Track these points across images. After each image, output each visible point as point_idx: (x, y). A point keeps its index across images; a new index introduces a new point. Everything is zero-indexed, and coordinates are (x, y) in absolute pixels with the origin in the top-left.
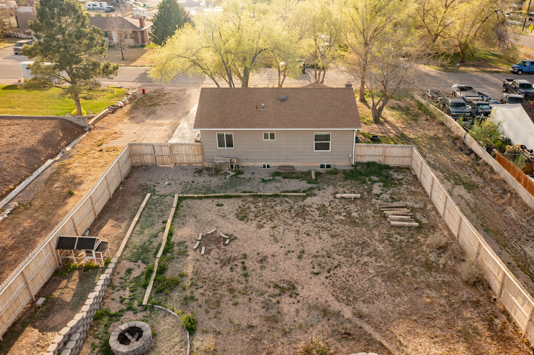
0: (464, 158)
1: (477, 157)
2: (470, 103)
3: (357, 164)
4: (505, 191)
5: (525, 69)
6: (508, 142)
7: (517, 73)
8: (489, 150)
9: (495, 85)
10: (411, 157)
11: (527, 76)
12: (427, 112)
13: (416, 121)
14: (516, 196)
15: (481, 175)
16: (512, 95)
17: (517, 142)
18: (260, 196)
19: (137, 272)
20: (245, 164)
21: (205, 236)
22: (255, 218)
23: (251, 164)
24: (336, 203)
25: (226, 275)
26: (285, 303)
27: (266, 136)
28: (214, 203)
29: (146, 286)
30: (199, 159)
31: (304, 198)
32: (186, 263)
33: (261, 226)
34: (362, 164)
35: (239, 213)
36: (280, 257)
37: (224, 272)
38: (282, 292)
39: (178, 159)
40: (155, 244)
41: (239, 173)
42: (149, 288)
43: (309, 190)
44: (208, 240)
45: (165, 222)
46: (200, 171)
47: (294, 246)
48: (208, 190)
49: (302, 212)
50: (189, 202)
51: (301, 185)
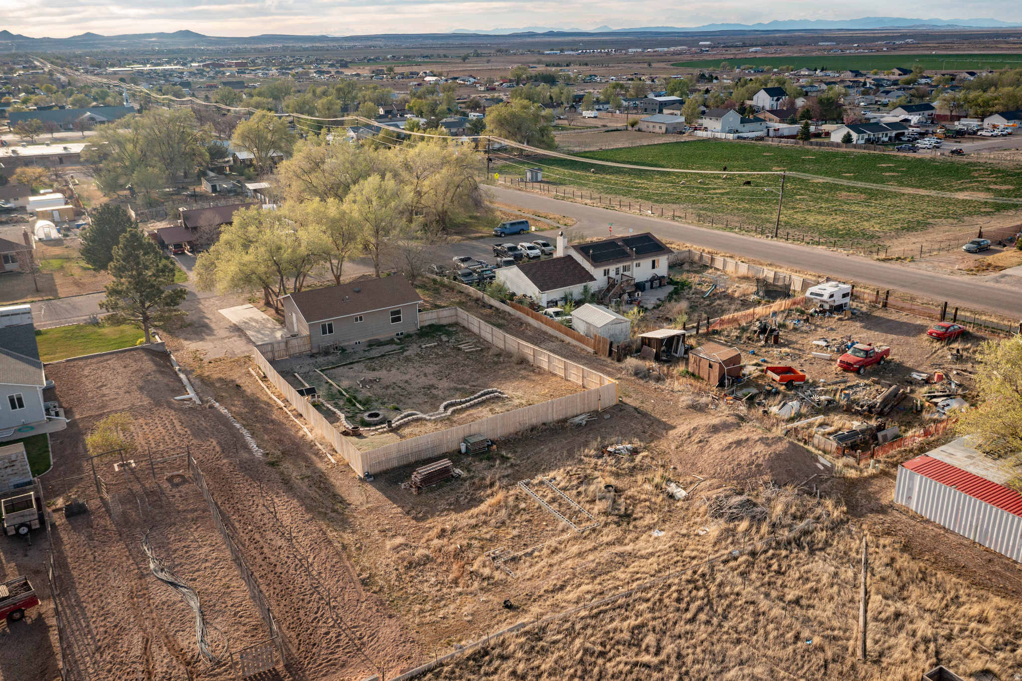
0: (488, 311)
1: (497, 309)
2: (475, 271)
3: (422, 328)
4: (522, 324)
5: (506, 231)
6: (514, 294)
7: (500, 236)
8: (503, 301)
9: (485, 251)
10: (457, 315)
11: (510, 237)
12: (443, 285)
13: (439, 293)
14: (528, 325)
15: (504, 318)
16: (505, 259)
17: (519, 293)
18: (373, 358)
19: (341, 403)
20: (342, 345)
21: (361, 382)
22: (381, 368)
23: (346, 344)
24: (424, 350)
25: (393, 392)
26: (435, 392)
27: (356, 319)
28: (346, 368)
29: (354, 405)
30: (308, 347)
31: (402, 353)
32: (364, 394)
33: (390, 371)
34: (425, 327)
35: (369, 369)
36: (415, 378)
37: (390, 391)
38: (429, 389)
39: (292, 351)
40: (335, 391)
41: (343, 350)
42: (358, 405)
43: (402, 348)
44: (364, 383)
45: (327, 382)
46: (312, 356)
47: (418, 373)
48: (333, 363)
49: (408, 360)
50: (327, 372)
51: (394, 347)
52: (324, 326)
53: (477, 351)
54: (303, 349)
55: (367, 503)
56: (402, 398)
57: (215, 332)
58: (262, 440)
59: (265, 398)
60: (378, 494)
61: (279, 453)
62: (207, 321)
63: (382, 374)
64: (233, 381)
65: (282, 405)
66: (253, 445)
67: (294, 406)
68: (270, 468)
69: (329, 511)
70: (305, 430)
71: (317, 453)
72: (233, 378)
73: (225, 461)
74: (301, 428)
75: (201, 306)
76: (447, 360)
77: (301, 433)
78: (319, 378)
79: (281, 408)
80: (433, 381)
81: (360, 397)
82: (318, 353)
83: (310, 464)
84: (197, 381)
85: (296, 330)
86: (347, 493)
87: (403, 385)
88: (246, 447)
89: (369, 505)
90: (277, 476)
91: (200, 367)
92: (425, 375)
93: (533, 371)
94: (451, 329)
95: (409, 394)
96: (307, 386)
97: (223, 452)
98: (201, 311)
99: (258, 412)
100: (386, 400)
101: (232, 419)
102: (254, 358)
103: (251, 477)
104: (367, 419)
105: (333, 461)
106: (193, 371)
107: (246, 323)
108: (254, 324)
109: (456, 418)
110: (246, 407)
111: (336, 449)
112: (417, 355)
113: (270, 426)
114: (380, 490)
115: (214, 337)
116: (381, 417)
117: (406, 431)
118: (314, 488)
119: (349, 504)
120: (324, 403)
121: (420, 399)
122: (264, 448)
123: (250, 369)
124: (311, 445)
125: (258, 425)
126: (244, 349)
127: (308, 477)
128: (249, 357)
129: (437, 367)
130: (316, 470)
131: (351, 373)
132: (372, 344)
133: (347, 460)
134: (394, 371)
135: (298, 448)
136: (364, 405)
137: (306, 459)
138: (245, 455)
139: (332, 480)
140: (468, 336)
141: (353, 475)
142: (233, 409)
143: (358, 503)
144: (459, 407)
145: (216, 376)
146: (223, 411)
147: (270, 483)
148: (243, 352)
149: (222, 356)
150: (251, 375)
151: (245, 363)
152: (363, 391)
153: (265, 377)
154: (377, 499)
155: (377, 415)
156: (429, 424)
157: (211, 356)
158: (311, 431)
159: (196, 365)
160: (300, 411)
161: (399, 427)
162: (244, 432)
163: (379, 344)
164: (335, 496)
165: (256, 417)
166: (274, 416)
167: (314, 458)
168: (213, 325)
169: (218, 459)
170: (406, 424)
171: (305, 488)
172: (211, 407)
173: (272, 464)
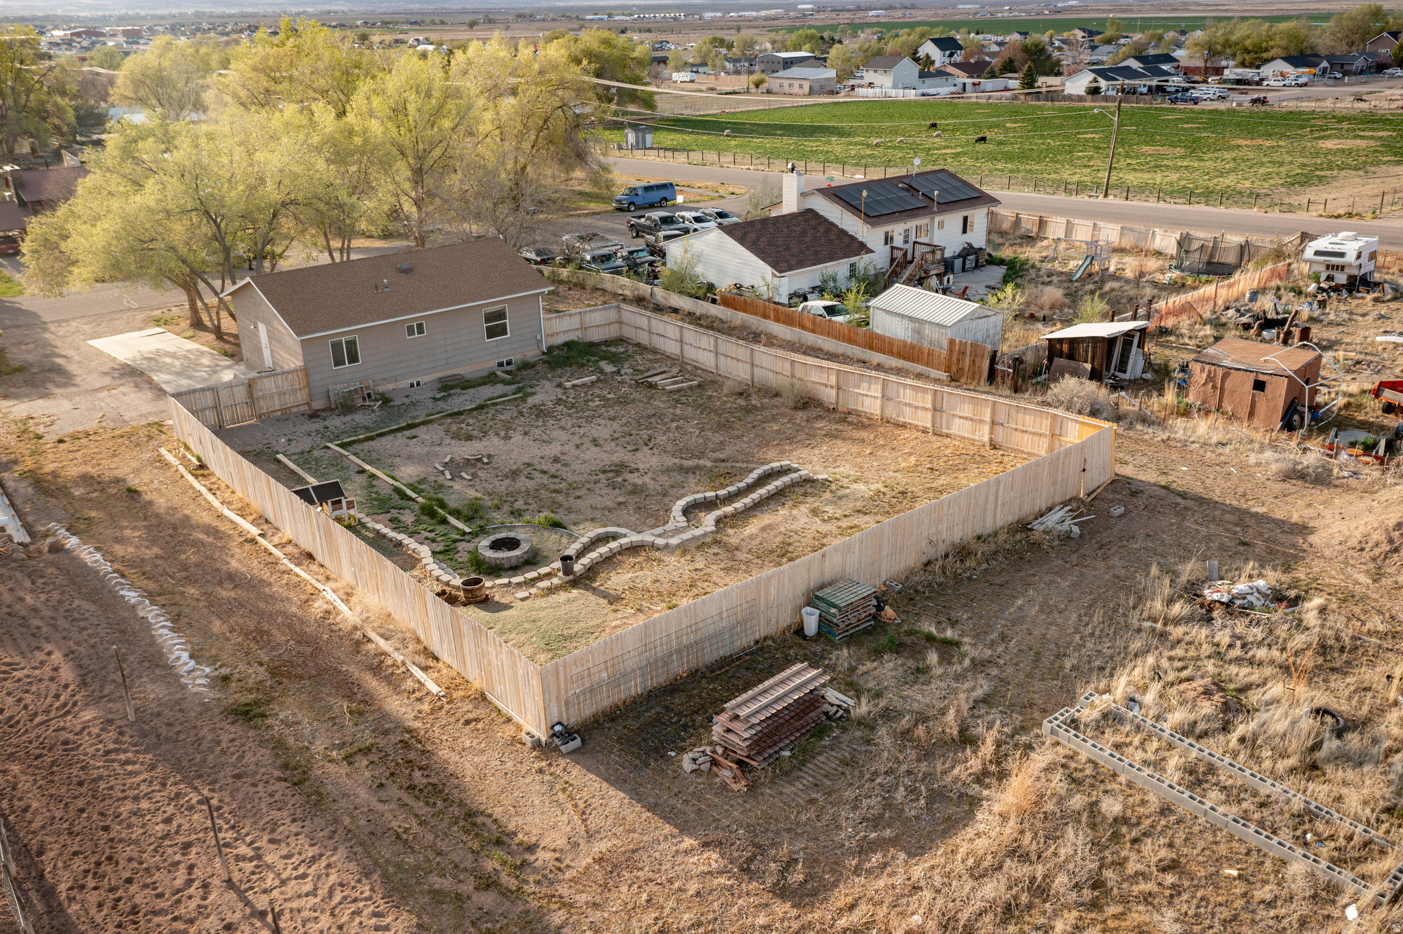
1: (689, 313)
2: (615, 253)
3: (551, 349)
5: (638, 201)
8: (700, 298)
10: (622, 322)
18: (460, 413)
19: (408, 518)
20: (381, 389)
21: (446, 465)
22: (485, 434)
23: (390, 387)
24: (572, 393)
25: (531, 484)
26: (634, 478)
27: (411, 331)
28: (401, 438)
29: (444, 521)
30: (301, 397)
31: (523, 399)
32: (461, 492)
33: (507, 438)
34: (559, 347)
35: (456, 436)
36: (574, 452)
37: (522, 483)
38: (618, 473)
39: (264, 406)
40: (385, 491)
41: (386, 400)
42: (453, 520)
43: (519, 390)
44: (455, 467)
45: (363, 471)
46: (314, 415)
47: (576, 440)
48: (367, 429)
49: (540, 412)
50: (358, 447)
51: (500, 389)
52: (336, 347)
53: (691, 388)
54: (290, 400)
55: (590, 836)
56: (560, 498)
57: (78, 380)
58: (206, 633)
59: (206, 518)
60: (616, 798)
61: (262, 673)
62: (59, 360)
63: (491, 445)
64: (117, 481)
65: (254, 531)
66: (179, 654)
67: (288, 533)
68: (237, 729)
69: (468, 887)
70: (330, 596)
71: (378, 667)
72: (119, 473)
73: (87, 715)
74: (315, 593)
75: (47, 336)
76: (632, 411)
77: (318, 606)
78: (337, 462)
79: (253, 541)
80: (620, 455)
81: (453, 502)
82: (329, 409)
83: (364, 706)
84: (23, 484)
85: (268, 362)
86: (507, 800)
87: (552, 468)
88: (156, 662)
89: (601, 846)
90: (265, 755)
91: (33, 453)
92: (595, 442)
93: (843, 420)
94: (613, 349)
95: (573, 487)
96: (313, 481)
97: (84, 684)
98: (47, 344)
99: (190, 556)
100: (519, 504)
101: (115, 579)
102: (171, 428)
103: (177, 767)
104: (490, 554)
105: (434, 689)
106: (16, 462)
107: (149, 359)
108: (168, 360)
109: (733, 536)
110: (154, 542)
111: (436, 648)
112: (559, 401)
113: (226, 593)
114: (618, 782)
115: (74, 389)
116: (524, 547)
117: (617, 580)
118: (393, 791)
119: (531, 848)
120: (366, 520)
121: (608, 498)
122: (213, 660)
123: (163, 451)
124: (358, 644)
125: (192, 591)
126: (147, 408)
127: (367, 751)
128: (159, 425)
129: (616, 425)
130: (385, 725)
131: (415, 448)
132: (448, 386)
133: (477, 683)
134: (517, 438)
135: (318, 650)
136: (468, 519)
137: (349, 689)
138: (152, 691)
139: (444, 753)
140: (656, 361)
141: (509, 731)
142: (119, 550)
143: (561, 842)
144: (728, 509)
145: (73, 471)
146: (89, 556)
147: (245, 787)
148: (145, 416)
149: (91, 425)
150: (167, 465)
151: (150, 438)
152: (457, 486)
153: (202, 466)
154: (620, 820)
155: (512, 544)
156: (672, 560)
157: (64, 427)
158: (348, 597)
159: (25, 448)
160: (306, 545)
161: (592, 571)
162: (151, 613)
163: (466, 384)
164: (471, 818)
165: (185, 568)
166: (234, 564)
167: (372, 683)
168: (72, 368)
169: (67, 710)
170: (608, 561)
171: (363, 794)
172: (56, 548)
173: (246, 714)
